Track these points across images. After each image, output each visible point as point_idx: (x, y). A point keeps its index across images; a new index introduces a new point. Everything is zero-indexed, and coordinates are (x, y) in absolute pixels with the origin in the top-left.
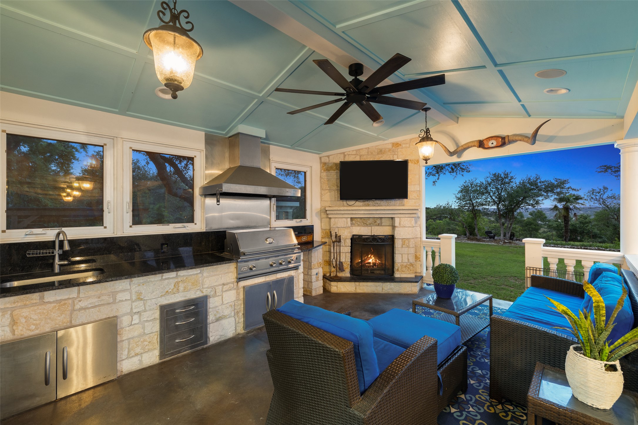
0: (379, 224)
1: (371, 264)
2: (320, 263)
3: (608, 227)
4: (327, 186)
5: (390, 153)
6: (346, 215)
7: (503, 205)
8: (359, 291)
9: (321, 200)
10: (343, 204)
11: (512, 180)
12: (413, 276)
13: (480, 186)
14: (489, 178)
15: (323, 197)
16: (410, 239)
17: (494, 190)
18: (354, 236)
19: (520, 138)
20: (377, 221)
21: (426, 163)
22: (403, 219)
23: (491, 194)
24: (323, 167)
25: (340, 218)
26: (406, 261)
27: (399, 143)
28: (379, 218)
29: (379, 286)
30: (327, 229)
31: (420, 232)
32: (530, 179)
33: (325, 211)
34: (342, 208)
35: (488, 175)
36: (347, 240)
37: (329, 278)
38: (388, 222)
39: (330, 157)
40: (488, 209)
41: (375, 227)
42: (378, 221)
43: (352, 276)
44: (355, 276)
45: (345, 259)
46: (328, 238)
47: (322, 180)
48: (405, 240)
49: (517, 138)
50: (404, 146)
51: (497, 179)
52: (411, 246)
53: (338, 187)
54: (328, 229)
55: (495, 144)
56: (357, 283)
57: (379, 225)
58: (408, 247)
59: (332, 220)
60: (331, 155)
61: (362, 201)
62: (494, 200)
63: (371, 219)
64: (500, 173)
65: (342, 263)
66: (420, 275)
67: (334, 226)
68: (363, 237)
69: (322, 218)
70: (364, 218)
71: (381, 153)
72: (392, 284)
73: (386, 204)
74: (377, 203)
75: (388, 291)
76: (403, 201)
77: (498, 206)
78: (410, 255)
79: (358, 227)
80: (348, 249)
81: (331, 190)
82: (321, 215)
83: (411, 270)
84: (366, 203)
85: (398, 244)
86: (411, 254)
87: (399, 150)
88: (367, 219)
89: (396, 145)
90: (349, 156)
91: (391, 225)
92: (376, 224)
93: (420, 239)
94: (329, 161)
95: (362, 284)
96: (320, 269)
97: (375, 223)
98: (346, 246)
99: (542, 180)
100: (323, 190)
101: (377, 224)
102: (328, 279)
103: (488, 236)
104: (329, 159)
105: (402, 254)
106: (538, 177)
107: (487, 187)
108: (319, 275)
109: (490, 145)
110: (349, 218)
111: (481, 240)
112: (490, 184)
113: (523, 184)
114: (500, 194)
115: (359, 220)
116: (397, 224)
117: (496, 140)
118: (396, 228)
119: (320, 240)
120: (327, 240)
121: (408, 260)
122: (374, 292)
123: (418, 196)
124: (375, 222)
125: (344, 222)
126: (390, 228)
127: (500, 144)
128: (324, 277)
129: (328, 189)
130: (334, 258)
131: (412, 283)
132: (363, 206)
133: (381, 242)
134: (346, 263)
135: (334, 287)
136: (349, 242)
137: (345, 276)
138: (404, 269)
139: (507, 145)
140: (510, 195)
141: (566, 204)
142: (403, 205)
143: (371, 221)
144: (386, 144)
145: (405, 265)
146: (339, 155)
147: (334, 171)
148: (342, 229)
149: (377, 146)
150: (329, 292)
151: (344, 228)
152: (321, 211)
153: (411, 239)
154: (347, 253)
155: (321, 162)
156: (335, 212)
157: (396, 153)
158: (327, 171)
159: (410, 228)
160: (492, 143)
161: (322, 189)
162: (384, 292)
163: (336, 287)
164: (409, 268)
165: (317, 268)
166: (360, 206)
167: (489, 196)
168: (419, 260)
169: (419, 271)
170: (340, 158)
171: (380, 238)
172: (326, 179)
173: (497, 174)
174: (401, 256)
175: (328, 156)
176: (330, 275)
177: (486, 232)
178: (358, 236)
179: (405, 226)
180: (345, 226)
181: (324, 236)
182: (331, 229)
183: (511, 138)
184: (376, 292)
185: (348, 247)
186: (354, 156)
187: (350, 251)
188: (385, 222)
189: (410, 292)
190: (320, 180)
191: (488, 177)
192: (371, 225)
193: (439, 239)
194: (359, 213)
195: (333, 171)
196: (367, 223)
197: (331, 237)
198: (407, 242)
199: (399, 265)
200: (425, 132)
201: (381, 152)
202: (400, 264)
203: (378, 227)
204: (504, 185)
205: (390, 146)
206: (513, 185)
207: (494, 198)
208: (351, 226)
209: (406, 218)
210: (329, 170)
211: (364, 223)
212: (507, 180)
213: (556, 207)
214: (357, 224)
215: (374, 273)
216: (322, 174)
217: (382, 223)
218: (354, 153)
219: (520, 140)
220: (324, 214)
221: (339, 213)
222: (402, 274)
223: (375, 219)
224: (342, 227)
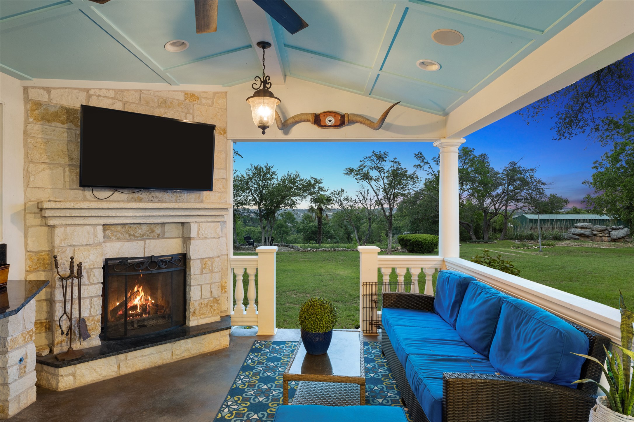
0: (159, 235)
1: (139, 310)
2: (29, 332)
3: (342, 228)
4: (44, 156)
5: (180, 110)
6: (92, 218)
7: (264, 205)
8: (125, 370)
9: (27, 186)
10: (85, 196)
11: (273, 176)
12: (217, 318)
13: (241, 181)
14: (251, 171)
15: (31, 179)
16: (213, 258)
17: (255, 186)
18: (109, 262)
19: (361, 119)
20: (156, 229)
21: (264, 133)
22: (203, 225)
23: (253, 191)
24: (33, 110)
25: (78, 225)
26: (208, 295)
27: (197, 95)
28: (160, 225)
29: (166, 350)
30: (42, 252)
31: (227, 246)
32: (291, 176)
33: (37, 210)
34: (85, 205)
35: (250, 168)
36: (94, 270)
37: (50, 361)
38: (176, 231)
39: (53, 92)
40: (248, 209)
41: (152, 241)
42: (158, 230)
43: (106, 342)
44: (111, 342)
45: (90, 311)
46: (44, 271)
47: (29, 140)
48: (207, 260)
49: (358, 119)
50: (203, 101)
51: (259, 173)
52: (216, 270)
53: (71, 159)
54: (45, 251)
55: (333, 123)
56: (122, 357)
57: (158, 237)
58: (212, 272)
59: (59, 231)
60: (55, 88)
61: (126, 191)
62: (255, 198)
63: (144, 227)
64: (262, 166)
65: (84, 320)
66: (226, 315)
67: (63, 244)
68: (129, 261)
69: (29, 227)
70: (131, 224)
71: (166, 107)
72: (189, 341)
73: (173, 199)
74: (157, 197)
75: (183, 355)
76: (201, 195)
77: (259, 206)
78: (213, 285)
79: (117, 243)
80: (98, 289)
81: (53, 164)
82: (25, 220)
83: (215, 310)
84: (136, 195)
85: (194, 268)
86: (215, 283)
87: (196, 106)
88: (136, 226)
89: (191, 96)
90: (100, 98)
91: (181, 236)
92: (154, 236)
93: (226, 256)
94: (50, 99)
95: (131, 355)
96: (29, 346)
97: (152, 234)
98: (92, 284)
99: (301, 178)
100: (33, 163)
101: (156, 236)
102: (48, 364)
103: (247, 242)
104: (49, 95)
105: (201, 286)
106: (297, 175)
107: (248, 182)
108: (28, 360)
109: (328, 123)
110: (100, 224)
111: (240, 248)
112: (251, 179)
113: (284, 180)
114: (261, 191)
115: (119, 228)
116: (193, 234)
117: (334, 117)
118: (192, 241)
119: (23, 278)
120: (42, 276)
121: (211, 293)
122: (156, 365)
123: (223, 187)
124: (153, 232)
125: (89, 233)
126: (179, 241)
127: (338, 123)
128: (41, 361)
129: (47, 161)
130: (65, 312)
131: (222, 332)
132: (128, 202)
133: (166, 268)
134: (91, 318)
135: (65, 378)
136: (98, 275)
137: (90, 346)
138: (204, 310)
139: (347, 125)
140: (271, 193)
141: (319, 205)
142: (202, 202)
143: (144, 229)
144: (174, 91)
145: (205, 303)
146: (75, 91)
147: (63, 123)
148: (82, 248)
149: (158, 91)
150: (54, 392)
151: (88, 247)
152: (25, 209)
153: (216, 257)
154: (95, 297)
155: (27, 99)
156: (68, 213)
157: (191, 111)
158: (44, 122)
159: (214, 239)
160: (330, 121)
161: (28, 160)
162: (175, 358)
163: (71, 378)
164: (211, 307)
165: (21, 347)
166: (123, 201)
167: (250, 194)
168: (225, 291)
169: (224, 308)
170: (77, 98)
171: (162, 261)
172: (42, 138)
173: (259, 167)
174: (200, 289)
175: (48, 90)
176: (51, 351)
177: (245, 238)
178: (118, 261)
179: (206, 236)
180: (91, 242)
181: (34, 267)
182: (56, 250)
183: (351, 118)
184: (160, 362)
185: (97, 286)
186: (110, 101)
187: (100, 293)
188: (171, 231)
189: (218, 348)
190: (25, 141)
191: (249, 170)
192: (145, 237)
193: (257, 254)
194: (123, 214)
195: (60, 125)
196: (136, 235)
197: (57, 267)
198: (209, 263)
199: (196, 304)
200: (261, 82)
201: (164, 103)
202: (198, 302)
203: (158, 241)
204: (265, 181)
205: (181, 97)
206: (275, 181)
207: (255, 196)
208: (104, 242)
209: (208, 224)
210: (49, 121)
211: (130, 235)
212: (269, 175)
213: (312, 207)
214: (116, 236)
215: (145, 326)
216: (29, 126)
217: (164, 233)
218: (112, 94)
219: (361, 123)
220: (35, 218)
221: (78, 215)
222: (201, 318)
223: (152, 226)
224: (82, 245)
